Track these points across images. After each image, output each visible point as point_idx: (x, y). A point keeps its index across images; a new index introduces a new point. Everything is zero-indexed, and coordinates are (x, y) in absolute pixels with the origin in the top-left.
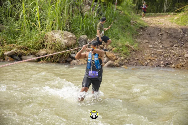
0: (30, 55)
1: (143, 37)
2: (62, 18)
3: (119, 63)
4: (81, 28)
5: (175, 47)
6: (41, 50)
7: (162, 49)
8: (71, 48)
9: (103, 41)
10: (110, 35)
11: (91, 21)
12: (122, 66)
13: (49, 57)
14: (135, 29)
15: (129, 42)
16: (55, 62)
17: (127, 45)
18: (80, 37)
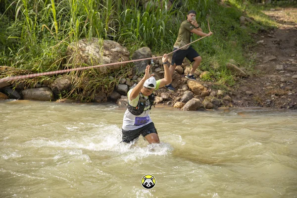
0: (39, 87)
1: (265, 49)
2: (99, 14)
3: (213, 102)
4: (138, 34)
6: (60, 77)
11: (159, 20)
12: (222, 108)
13: (75, 91)
14: (250, 34)
15: (236, 60)
16: (88, 100)
17: (230, 66)
18: (136, 51)
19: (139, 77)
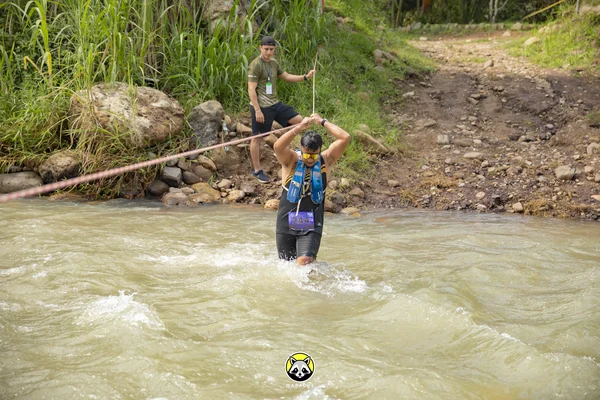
0: (17, 172)
1: (416, 107)
2: (130, 40)
3: (333, 199)
4: (199, 76)
5: (525, 143)
6: (57, 153)
7: (480, 147)
8: (166, 145)
9: (275, 123)
10: (302, 100)
11: (236, 53)
12: (344, 211)
14: (390, 80)
15: (369, 125)
16: (109, 195)
17: (359, 137)
18: (196, 108)
19: (202, 154)
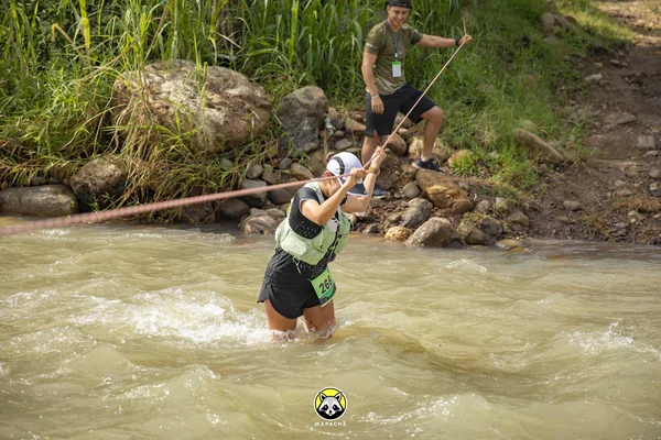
0: (41, 185)
1: (604, 95)
3: (484, 227)
4: (293, 53)
6: (96, 160)
11: (346, 18)
12: (501, 244)
13: (133, 195)
14: (567, 57)
15: (537, 122)
17: (522, 139)
18: (288, 96)
19: (297, 162)
